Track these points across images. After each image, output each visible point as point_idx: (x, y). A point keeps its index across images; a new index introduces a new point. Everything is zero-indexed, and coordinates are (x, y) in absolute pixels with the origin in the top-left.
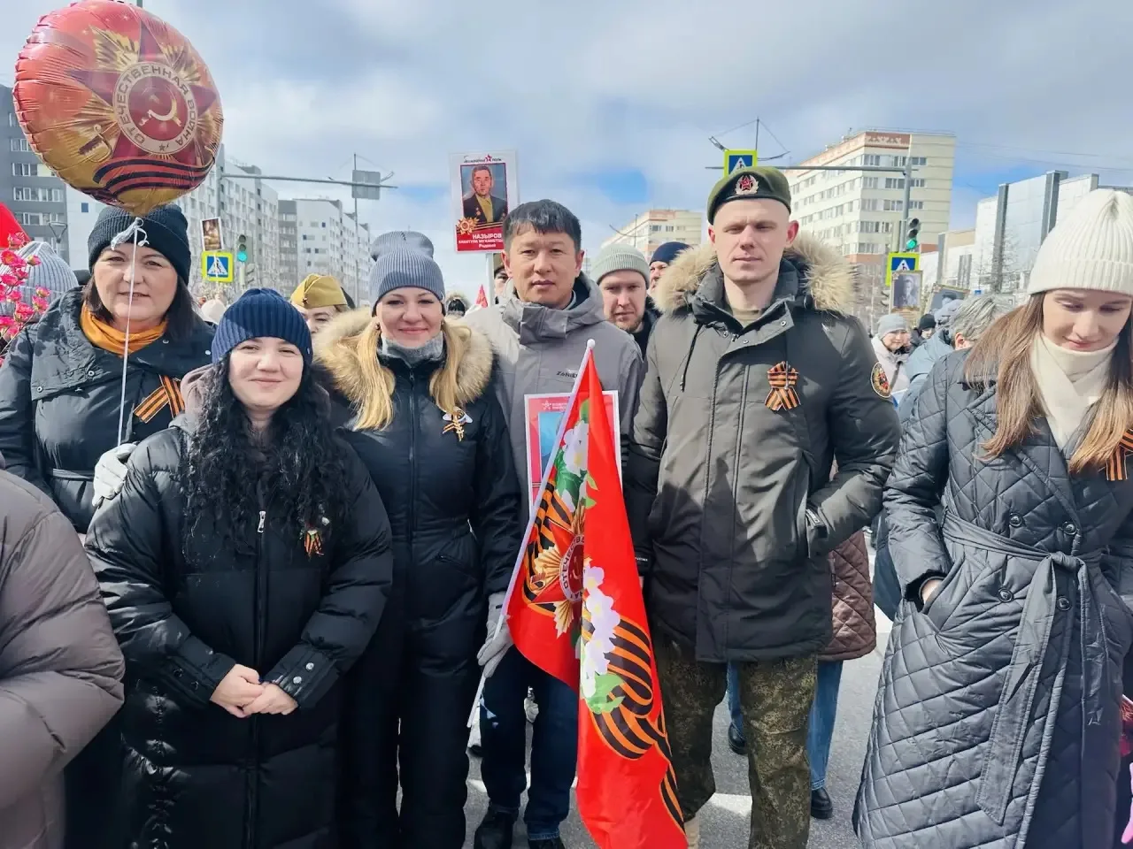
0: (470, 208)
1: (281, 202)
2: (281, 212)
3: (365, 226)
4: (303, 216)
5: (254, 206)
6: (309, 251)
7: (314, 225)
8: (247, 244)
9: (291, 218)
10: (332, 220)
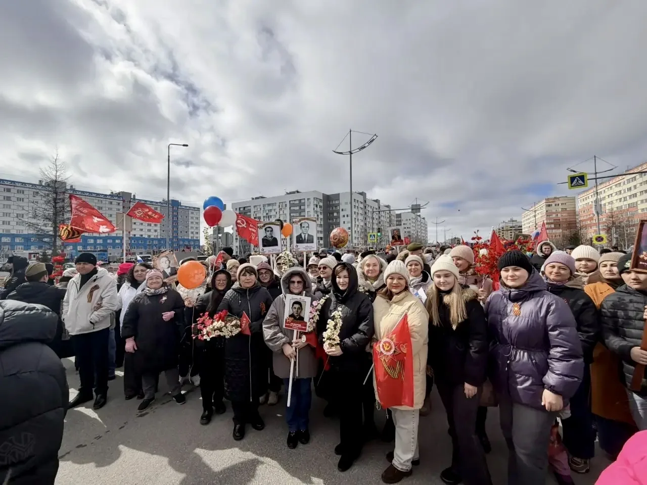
0: (393, 237)
1: (397, 215)
2: (397, 218)
3: (424, 218)
4: (403, 218)
5: (388, 216)
6: (405, 228)
7: (407, 220)
8: (380, 230)
9: (399, 219)
10: (412, 218)
